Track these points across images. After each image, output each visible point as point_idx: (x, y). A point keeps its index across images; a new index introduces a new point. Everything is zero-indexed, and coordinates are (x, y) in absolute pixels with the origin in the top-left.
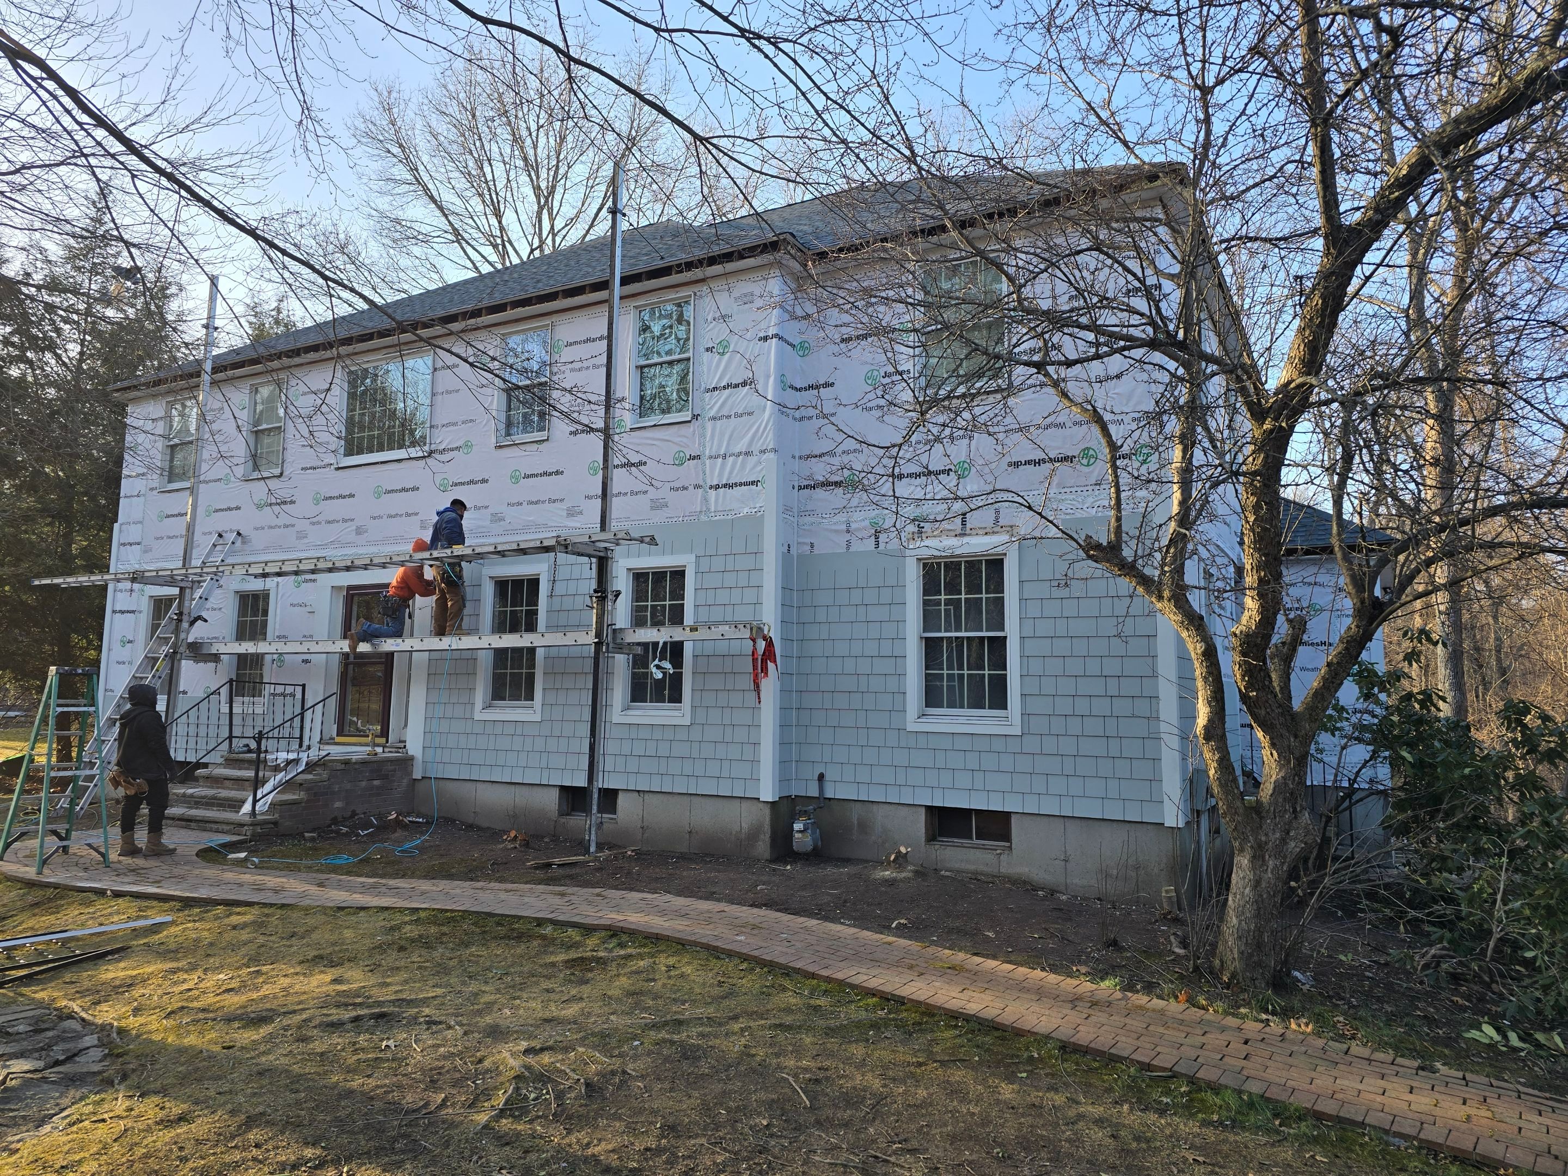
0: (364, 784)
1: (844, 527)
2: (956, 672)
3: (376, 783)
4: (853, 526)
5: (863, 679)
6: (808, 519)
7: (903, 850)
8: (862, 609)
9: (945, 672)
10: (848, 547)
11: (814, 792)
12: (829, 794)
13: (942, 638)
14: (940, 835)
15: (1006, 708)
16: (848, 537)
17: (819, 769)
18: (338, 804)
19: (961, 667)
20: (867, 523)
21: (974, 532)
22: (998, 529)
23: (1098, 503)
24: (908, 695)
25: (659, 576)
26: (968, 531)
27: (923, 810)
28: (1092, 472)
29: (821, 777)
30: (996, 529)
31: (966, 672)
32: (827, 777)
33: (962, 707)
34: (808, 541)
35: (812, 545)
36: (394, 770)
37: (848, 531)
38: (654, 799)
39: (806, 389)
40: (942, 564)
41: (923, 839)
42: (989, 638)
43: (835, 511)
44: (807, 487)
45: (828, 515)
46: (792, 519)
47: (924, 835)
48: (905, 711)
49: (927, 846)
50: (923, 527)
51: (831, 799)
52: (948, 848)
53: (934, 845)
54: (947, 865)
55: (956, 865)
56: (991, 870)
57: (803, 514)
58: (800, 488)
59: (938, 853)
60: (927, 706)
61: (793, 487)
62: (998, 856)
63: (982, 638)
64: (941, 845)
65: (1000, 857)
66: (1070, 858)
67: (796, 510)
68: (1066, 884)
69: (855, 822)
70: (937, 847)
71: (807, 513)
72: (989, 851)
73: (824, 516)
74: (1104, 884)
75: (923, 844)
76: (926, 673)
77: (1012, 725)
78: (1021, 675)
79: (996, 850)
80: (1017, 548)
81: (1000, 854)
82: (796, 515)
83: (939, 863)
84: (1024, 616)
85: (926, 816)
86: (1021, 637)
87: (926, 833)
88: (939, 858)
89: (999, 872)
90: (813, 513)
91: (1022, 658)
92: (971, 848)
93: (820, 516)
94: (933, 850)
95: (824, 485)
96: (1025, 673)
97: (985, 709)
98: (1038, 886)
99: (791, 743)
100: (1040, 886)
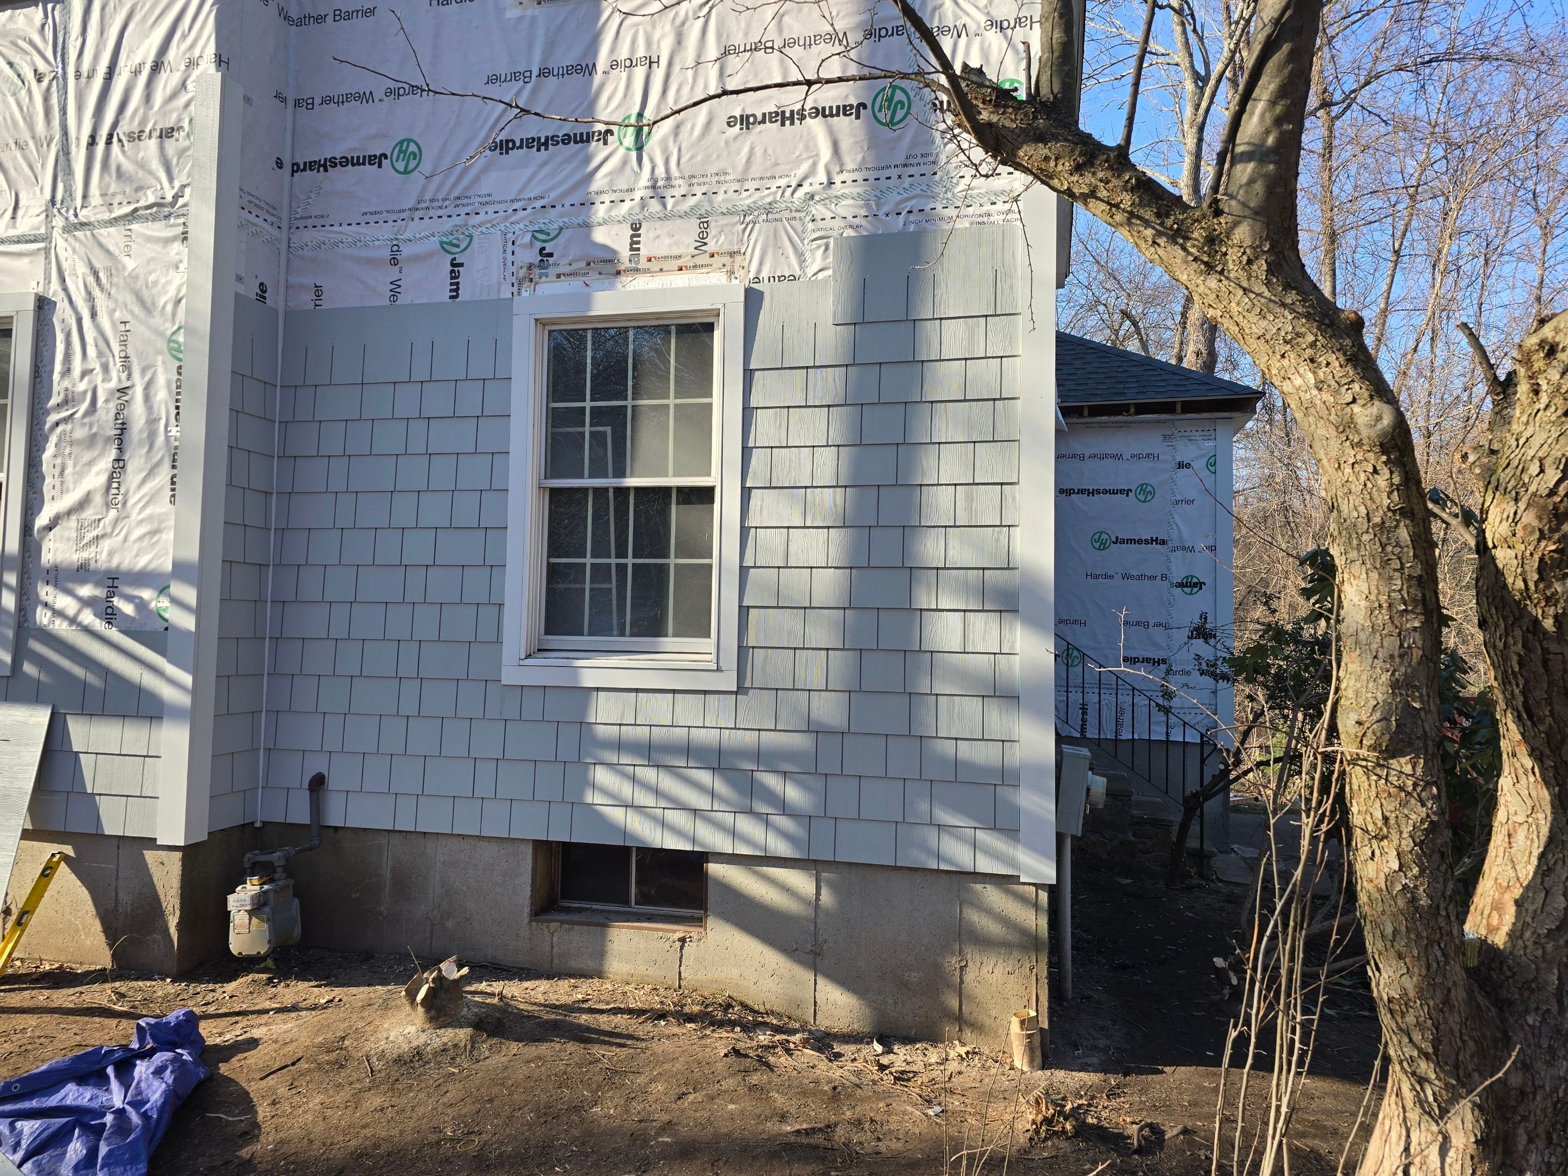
1: (386, 254)
2: (613, 561)
4: (407, 250)
5: (416, 576)
6: (310, 235)
8: (418, 428)
9: (588, 560)
10: (394, 294)
11: (300, 814)
12: (335, 818)
13: (585, 490)
14: (565, 896)
15: (707, 634)
16: (394, 273)
17: (316, 765)
19: (622, 553)
20: (434, 243)
21: (654, 266)
22: (705, 259)
23: (909, 205)
24: (507, 610)
26: (643, 264)
27: (528, 850)
28: (900, 138)
29: (318, 783)
30: (699, 260)
31: (630, 561)
32: (330, 783)
33: (622, 634)
34: (310, 281)
35: (318, 290)
37: (394, 261)
40: (589, 335)
41: (527, 910)
42: (680, 489)
43: (368, 218)
44: (312, 166)
45: (354, 228)
46: (275, 232)
47: (527, 902)
48: (499, 642)
49: (534, 924)
50: (551, 255)
51: (336, 829)
52: (577, 928)
53: (550, 921)
54: (574, 964)
55: (591, 964)
56: (663, 974)
57: (301, 224)
58: (296, 168)
59: (555, 939)
60: (547, 633)
61: (280, 164)
62: (678, 944)
63: (666, 491)
64: (562, 922)
65: (682, 948)
66: (825, 947)
67: (285, 215)
68: (815, 1002)
69: (388, 875)
70: (554, 925)
71: (310, 222)
72: (661, 934)
73: (345, 228)
74: (891, 1001)
75: (526, 920)
76: (549, 564)
77: (718, 669)
78: (741, 567)
79: (674, 931)
80: (742, 299)
81: (683, 940)
82: (285, 225)
83: (556, 961)
84: (751, 444)
85: (535, 860)
86: (743, 488)
87: (533, 896)
88: (556, 949)
89: (680, 979)
90: (322, 221)
91: (744, 531)
92: (623, 927)
93: (336, 228)
94: (546, 933)
95: (346, 162)
96: (748, 562)
97: (666, 636)
98: (756, 1008)
99: (255, 713)
100: (762, 1010)
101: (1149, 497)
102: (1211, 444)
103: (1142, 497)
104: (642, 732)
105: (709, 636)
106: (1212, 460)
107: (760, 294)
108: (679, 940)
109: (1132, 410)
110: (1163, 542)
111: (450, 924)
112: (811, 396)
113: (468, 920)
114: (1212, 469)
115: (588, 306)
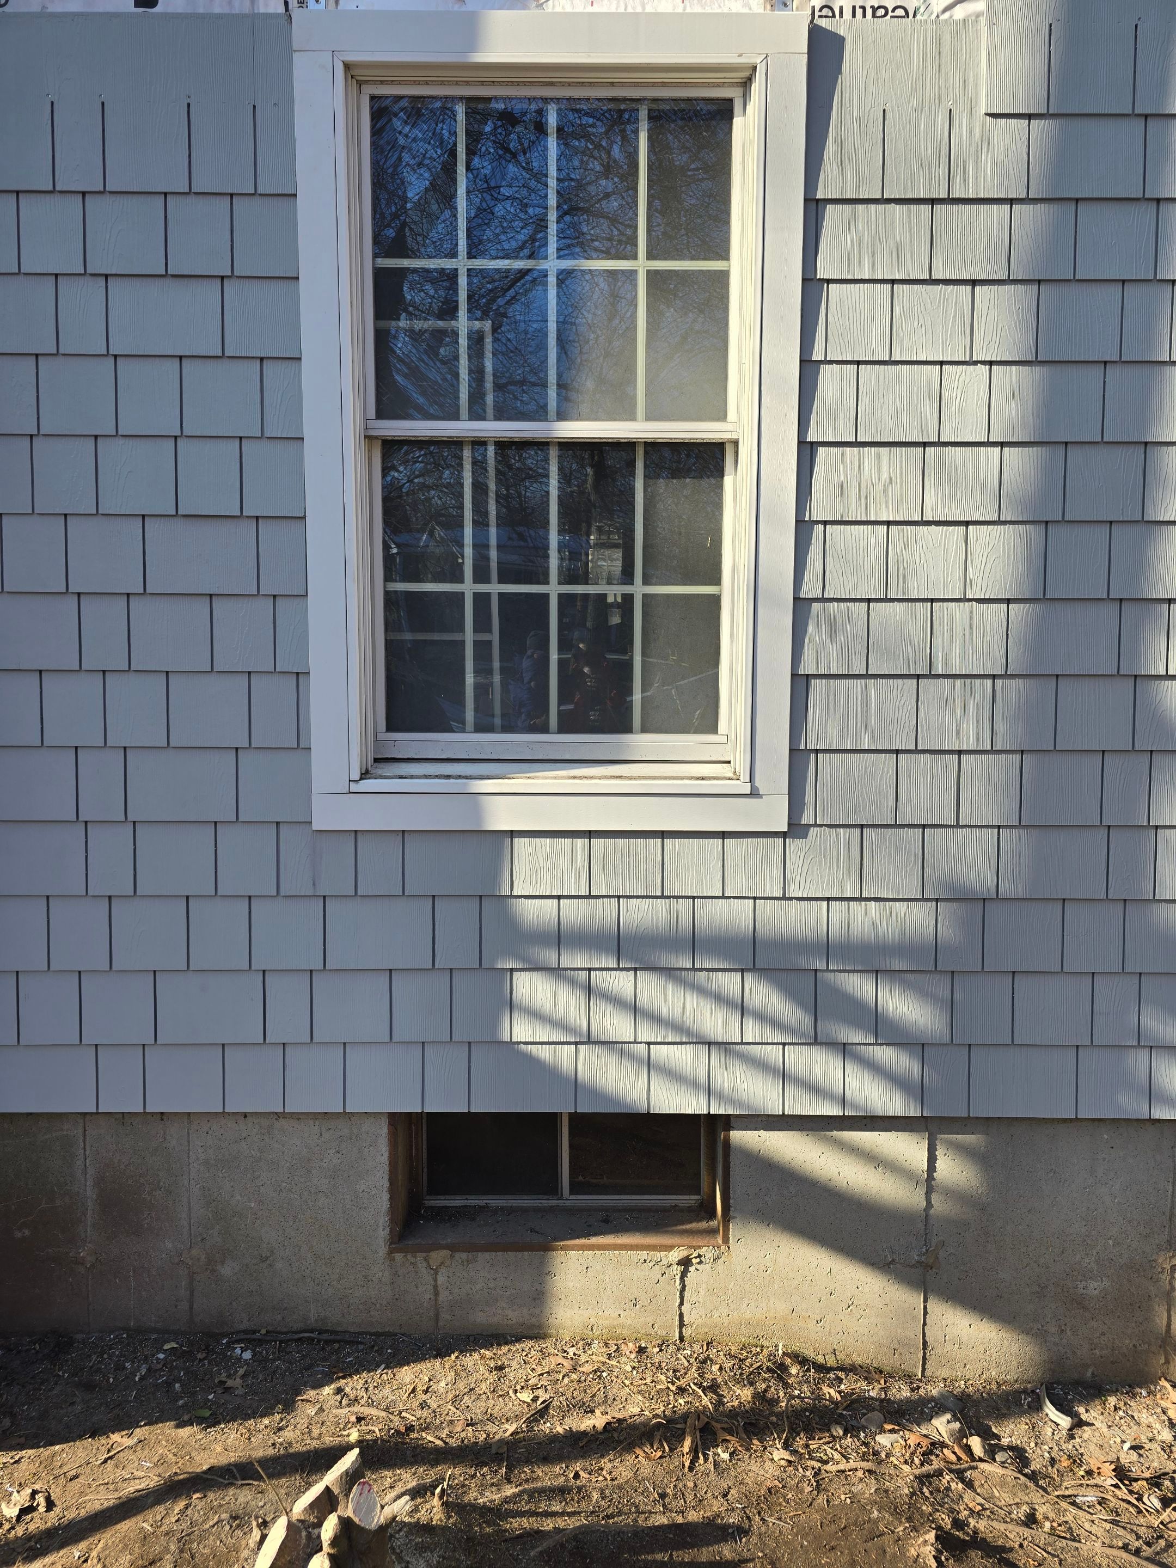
2: (519, 588)
9: (468, 587)
13: (456, 444)
19: (536, 573)
24: (316, 685)
27: (381, 1130)
40: (460, 111)
41: (383, 1233)
42: (652, 447)
47: (384, 1220)
48: (301, 747)
49: (398, 1256)
52: (483, 1257)
53: (429, 1249)
54: (481, 1318)
55: (513, 1316)
56: (650, 1320)
59: (441, 1279)
60: (390, 727)
62: (677, 1270)
63: (626, 447)
64: (453, 1248)
65: (684, 1275)
66: (942, 1254)
68: (925, 1343)
69: (90, 1192)
70: (437, 1256)
72: (644, 1254)
74: (1053, 1330)
75: (382, 1251)
76: (387, 594)
77: (754, 793)
78: (796, 599)
79: (669, 1248)
80: (805, 49)
81: (686, 1263)
83: (445, 1316)
84: (817, 355)
85: (393, 1144)
86: (802, 443)
87: (392, 1210)
88: (444, 1296)
89: (682, 1324)
91: (803, 527)
92: (573, 1248)
94: (423, 1271)
96: (811, 589)
97: (628, 730)
98: (821, 1359)
100: (831, 1362)
104: (604, 912)
105: (722, 729)
107: (838, 42)
108: (679, 1263)
111: (227, 1270)
112: (937, 263)
113: (263, 1259)
115: (472, 43)
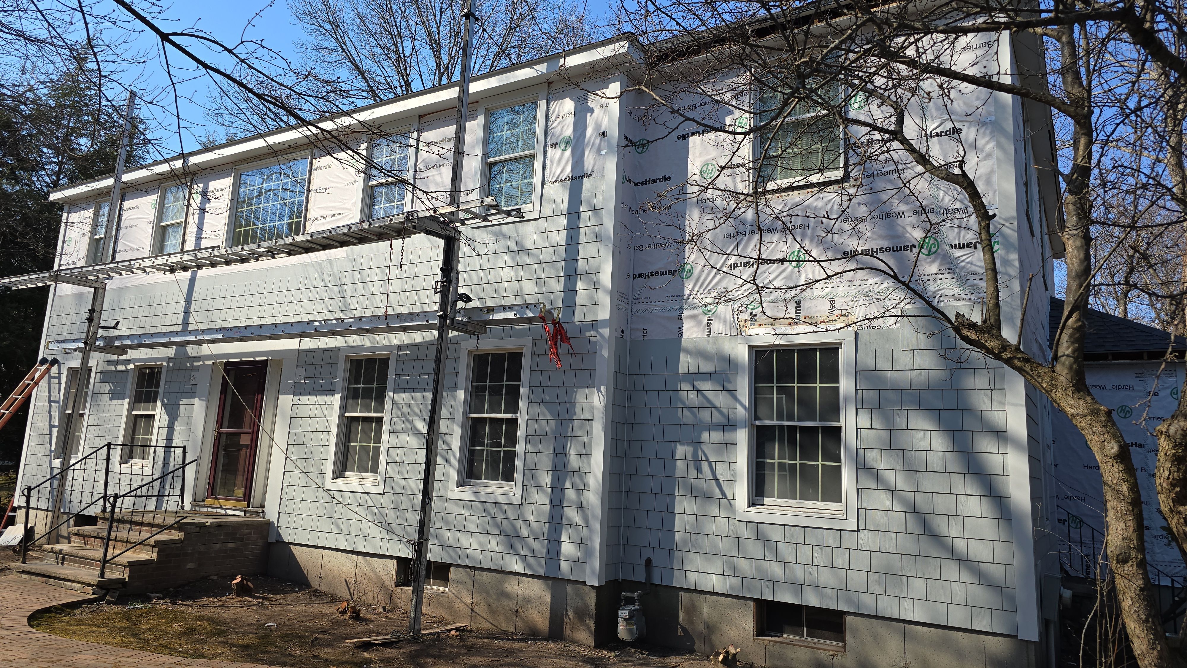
0: (218, 546)
1: (676, 315)
3: (231, 545)
4: (686, 313)
6: (642, 307)
7: (732, 650)
8: (693, 395)
9: (776, 461)
10: (680, 333)
11: (640, 577)
12: (656, 581)
14: (769, 630)
15: (840, 501)
16: (679, 323)
17: (647, 554)
18: (190, 566)
19: (793, 459)
20: (700, 310)
22: (833, 317)
23: (940, 293)
24: (737, 483)
25: (498, 358)
26: (803, 318)
27: (752, 604)
28: (934, 261)
29: (649, 563)
30: (830, 316)
31: (798, 462)
32: (655, 563)
33: (795, 498)
34: (641, 327)
35: (645, 331)
36: (250, 534)
37: (680, 318)
38: (485, 575)
39: (643, 183)
40: (775, 353)
41: (752, 633)
42: (823, 428)
43: (668, 299)
44: (641, 275)
45: (661, 303)
46: (626, 306)
47: (752, 629)
48: (733, 499)
49: (756, 640)
50: (756, 315)
51: (657, 585)
52: (778, 644)
53: (764, 640)
54: (777, 663)
55: (786, 664)
57: (637, 301)
58: (635, 277)
59: (767, 649)
60: (757, 496)
61: (629, 276)
63: (816, 429)
64: (770, 641)
67: (630, 298)
69: (682, 610)
70: (766, 642)
71: (641, 301)
73: (657, 303)
75: (752, 638)
76: (756, 462)
77: (847, 520)
78: (857, 468)
80: (854, 337)
82: (630, 302)
83: (768, 660)
84: (860, 407)
85: (756, 609)
86: (857, 428)
87: (755, 626)
88: (767, 654)
90: (646, 300)
91: (858, 450)
93: (653, 303)
94: (762, 646)
95: (658, 274)
97: (817, 501)
99: (619, 527)
101: (1128, 415)
102: (1174, 380)
103: (1122, 415)
105: (841, 502)
106: (1175, 390)
109: (1110, 357)
110: (1141, 446)
111: (713, 637)
112: (891, 384)
113: (722, 635)
114: (1175, 396)
